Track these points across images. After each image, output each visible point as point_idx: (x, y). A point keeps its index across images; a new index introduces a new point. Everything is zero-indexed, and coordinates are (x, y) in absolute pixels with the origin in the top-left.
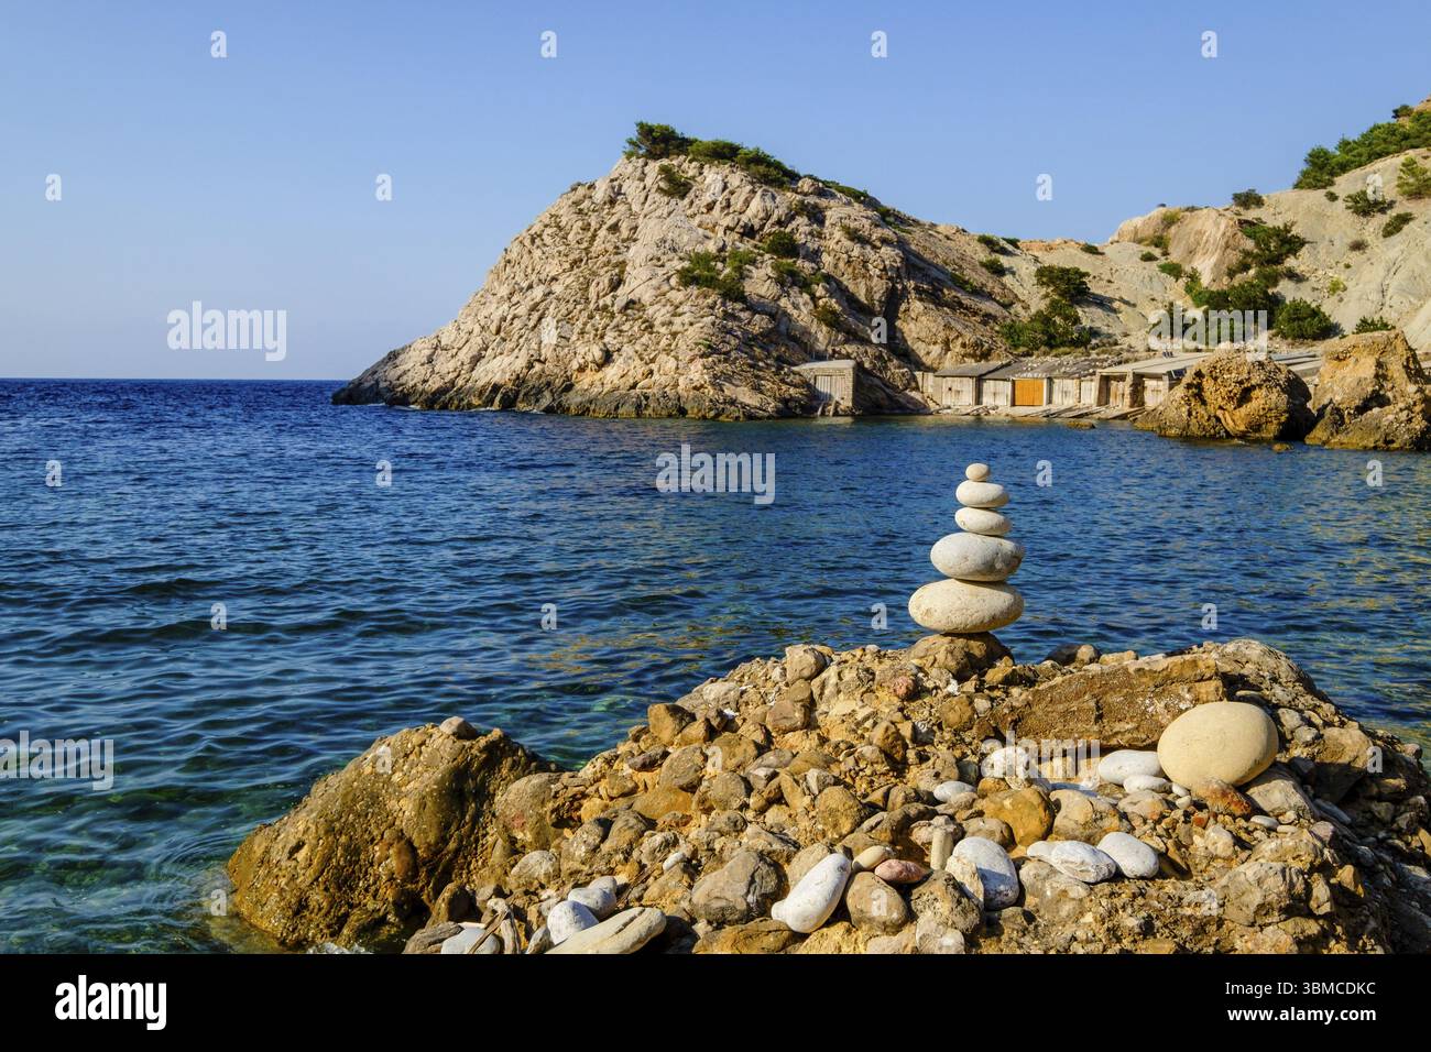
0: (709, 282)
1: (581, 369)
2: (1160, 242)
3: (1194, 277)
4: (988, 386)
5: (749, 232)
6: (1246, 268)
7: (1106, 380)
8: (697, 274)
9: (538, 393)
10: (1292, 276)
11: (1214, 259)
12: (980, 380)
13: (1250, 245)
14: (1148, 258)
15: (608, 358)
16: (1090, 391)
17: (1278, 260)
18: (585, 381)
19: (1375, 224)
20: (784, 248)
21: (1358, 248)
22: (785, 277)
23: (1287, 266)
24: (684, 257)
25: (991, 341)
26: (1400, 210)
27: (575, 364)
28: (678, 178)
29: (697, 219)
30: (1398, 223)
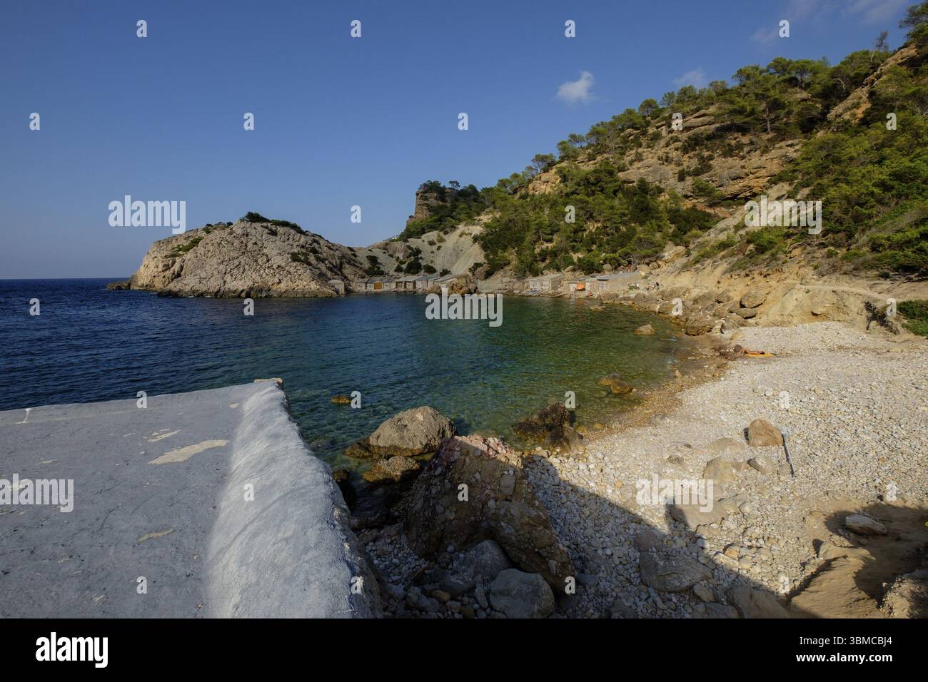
0: (299, 260)
1: (273, 285)
2: (385, 249)
3: (398, 258)
4: (369, 285)
5: (303, 247)
6: (410, 256)
7: (397, 283)
8: (295, 257)
9: (261, 290)
10: (421, 258)
11: (402, 254)
12: (366, 283)
13: (410, 251)
14: (384, 253)
15: (280, 282)
16: (393, 286)
17: (417, 255)
18: (275, 287)
19: (434, 248)
20: (314, 251)
21: (432, 252)
22: (318, 259)
23: (420, 256)
24: (289, 254)
25: (364, 274)
26: (438, 245)
27: (270, 283)
28: (271, 230)
29: (286, 243)
30: (439, 248)
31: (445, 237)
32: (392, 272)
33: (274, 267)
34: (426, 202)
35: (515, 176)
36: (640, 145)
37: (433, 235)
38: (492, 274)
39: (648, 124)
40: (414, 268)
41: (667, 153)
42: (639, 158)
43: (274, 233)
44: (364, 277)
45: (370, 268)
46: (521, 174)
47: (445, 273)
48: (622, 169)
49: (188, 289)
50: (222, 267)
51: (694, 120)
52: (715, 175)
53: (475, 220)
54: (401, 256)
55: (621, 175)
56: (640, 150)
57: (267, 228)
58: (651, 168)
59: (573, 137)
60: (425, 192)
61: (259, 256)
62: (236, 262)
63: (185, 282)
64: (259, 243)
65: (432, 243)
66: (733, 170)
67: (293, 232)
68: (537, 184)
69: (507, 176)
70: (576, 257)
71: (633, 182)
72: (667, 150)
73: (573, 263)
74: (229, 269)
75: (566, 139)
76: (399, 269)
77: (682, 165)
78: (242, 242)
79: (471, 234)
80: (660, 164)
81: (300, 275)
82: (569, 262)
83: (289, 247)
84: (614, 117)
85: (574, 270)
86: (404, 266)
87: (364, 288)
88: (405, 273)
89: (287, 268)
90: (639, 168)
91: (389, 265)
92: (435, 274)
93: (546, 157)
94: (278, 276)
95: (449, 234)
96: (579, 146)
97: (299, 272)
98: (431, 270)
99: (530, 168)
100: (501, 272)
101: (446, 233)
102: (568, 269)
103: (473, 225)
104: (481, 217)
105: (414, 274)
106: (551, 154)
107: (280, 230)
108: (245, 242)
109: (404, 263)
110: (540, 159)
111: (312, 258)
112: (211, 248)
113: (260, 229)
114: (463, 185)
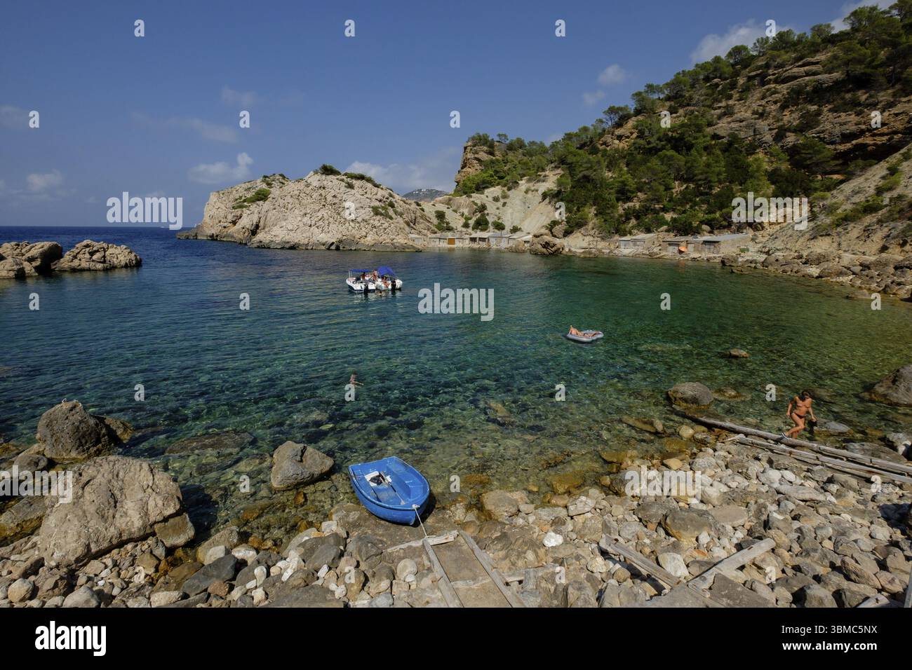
0: (380, 214)
1: (360, 238)
3: (463, 214)
4: (442, 240)
5: (381, 201)
6: (476, 212)
7: (470, 239)
8: (376, 211)
9: (350, 243)
10: (488, 214)
11: (467, 209)
12: (439, 239)
13: (475, 207)
15: (367, 235)
16: (466, 242)
17: (483, 211)
19: (499, 204)
20: (392, 205)
21: (498, 209)
22: (396, 213)
23: (486, 212)
24: (369, 207)
25: (436, 230)
26: (502, 201)
27: (358, 236)
28: (348, 183)
29: (366, 196)
30: (504, 204)
31: (509, 193)
32: (460, 228)
33: (359, 219)
34: (476, 156)
35: (585, 129)
36: (730, 97)
37: (495, 191)
38: (571, 232)
39: (737, 74)
40: (481, 224)
41: (764, 106)
42: (728, 112)
43: (350, 186)
44: (436, 233)
45: (439, 223)
46: (592, 128)
47: (515, 230)
48: (710, 124)
49: (278, 240)
50: (306, 219)
51: (795, 70)
52: (823, 132)
53: (540, 175)
54: (466, 212)
55: (709, 130)
56: (731, 102)
57: (342, 180)
58: (744, 123)
59: (651, 88)
60: (474, 146)
61: (340, 209)
62: (320, 214)
63: (273, 233)
64: (338, 195)
65: (496, 199)
66: (845, 127)
67: (369, 185)
68: (608, 138)
69: (575, 130)
70: (668, 216)
71: (723, 137)
72: (763, 102)
73: (666, 223)
74: (313, 222)
75: (642, 89)
76: (466, 225)
77: (782, 120)
78: (321, 195)
79: (537, 191)
80: (755, 119)
81: (385, 229)
82: (661, 222)
83: (369, 200)
84: (697, 65)
85: (668, 231)
86: (472, 222)
87: (437, 243)
88: (473, 229)
89: (372, 221)
90: (729, 123)
91: (455, 220)
92: (504, 232)
93: (620, 109)
94: (364, 229)
95: (513, 190)
96: (657, 97)
97: (384, 226)
98: (499, 227)
99: (601, 121)
100: (582, 230)
101: (509, 189)
102: (662, 229)
103: (539, 181)
104: (547, 173)
105: (482, 230)
106: (627, 106)
107: (357, 183)
108: (324, 195)
109: (470, 219)
110: (612, 110)
111: (391, 212)
112: (291, 200)
113: (336, 182)
114: (512, 137)
